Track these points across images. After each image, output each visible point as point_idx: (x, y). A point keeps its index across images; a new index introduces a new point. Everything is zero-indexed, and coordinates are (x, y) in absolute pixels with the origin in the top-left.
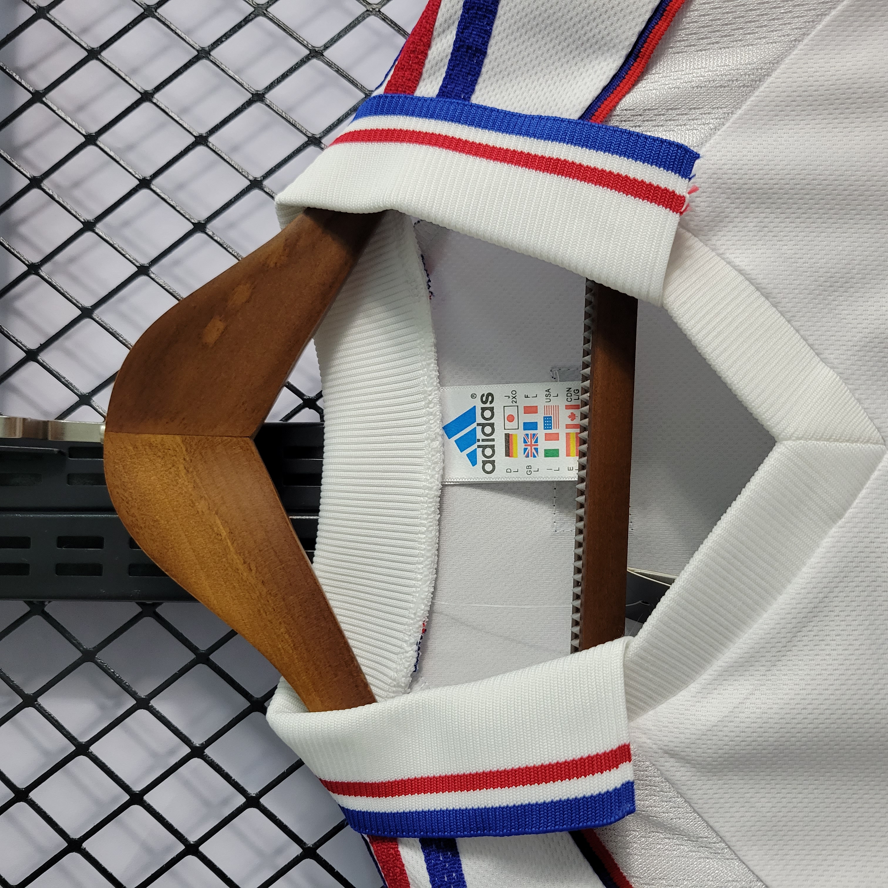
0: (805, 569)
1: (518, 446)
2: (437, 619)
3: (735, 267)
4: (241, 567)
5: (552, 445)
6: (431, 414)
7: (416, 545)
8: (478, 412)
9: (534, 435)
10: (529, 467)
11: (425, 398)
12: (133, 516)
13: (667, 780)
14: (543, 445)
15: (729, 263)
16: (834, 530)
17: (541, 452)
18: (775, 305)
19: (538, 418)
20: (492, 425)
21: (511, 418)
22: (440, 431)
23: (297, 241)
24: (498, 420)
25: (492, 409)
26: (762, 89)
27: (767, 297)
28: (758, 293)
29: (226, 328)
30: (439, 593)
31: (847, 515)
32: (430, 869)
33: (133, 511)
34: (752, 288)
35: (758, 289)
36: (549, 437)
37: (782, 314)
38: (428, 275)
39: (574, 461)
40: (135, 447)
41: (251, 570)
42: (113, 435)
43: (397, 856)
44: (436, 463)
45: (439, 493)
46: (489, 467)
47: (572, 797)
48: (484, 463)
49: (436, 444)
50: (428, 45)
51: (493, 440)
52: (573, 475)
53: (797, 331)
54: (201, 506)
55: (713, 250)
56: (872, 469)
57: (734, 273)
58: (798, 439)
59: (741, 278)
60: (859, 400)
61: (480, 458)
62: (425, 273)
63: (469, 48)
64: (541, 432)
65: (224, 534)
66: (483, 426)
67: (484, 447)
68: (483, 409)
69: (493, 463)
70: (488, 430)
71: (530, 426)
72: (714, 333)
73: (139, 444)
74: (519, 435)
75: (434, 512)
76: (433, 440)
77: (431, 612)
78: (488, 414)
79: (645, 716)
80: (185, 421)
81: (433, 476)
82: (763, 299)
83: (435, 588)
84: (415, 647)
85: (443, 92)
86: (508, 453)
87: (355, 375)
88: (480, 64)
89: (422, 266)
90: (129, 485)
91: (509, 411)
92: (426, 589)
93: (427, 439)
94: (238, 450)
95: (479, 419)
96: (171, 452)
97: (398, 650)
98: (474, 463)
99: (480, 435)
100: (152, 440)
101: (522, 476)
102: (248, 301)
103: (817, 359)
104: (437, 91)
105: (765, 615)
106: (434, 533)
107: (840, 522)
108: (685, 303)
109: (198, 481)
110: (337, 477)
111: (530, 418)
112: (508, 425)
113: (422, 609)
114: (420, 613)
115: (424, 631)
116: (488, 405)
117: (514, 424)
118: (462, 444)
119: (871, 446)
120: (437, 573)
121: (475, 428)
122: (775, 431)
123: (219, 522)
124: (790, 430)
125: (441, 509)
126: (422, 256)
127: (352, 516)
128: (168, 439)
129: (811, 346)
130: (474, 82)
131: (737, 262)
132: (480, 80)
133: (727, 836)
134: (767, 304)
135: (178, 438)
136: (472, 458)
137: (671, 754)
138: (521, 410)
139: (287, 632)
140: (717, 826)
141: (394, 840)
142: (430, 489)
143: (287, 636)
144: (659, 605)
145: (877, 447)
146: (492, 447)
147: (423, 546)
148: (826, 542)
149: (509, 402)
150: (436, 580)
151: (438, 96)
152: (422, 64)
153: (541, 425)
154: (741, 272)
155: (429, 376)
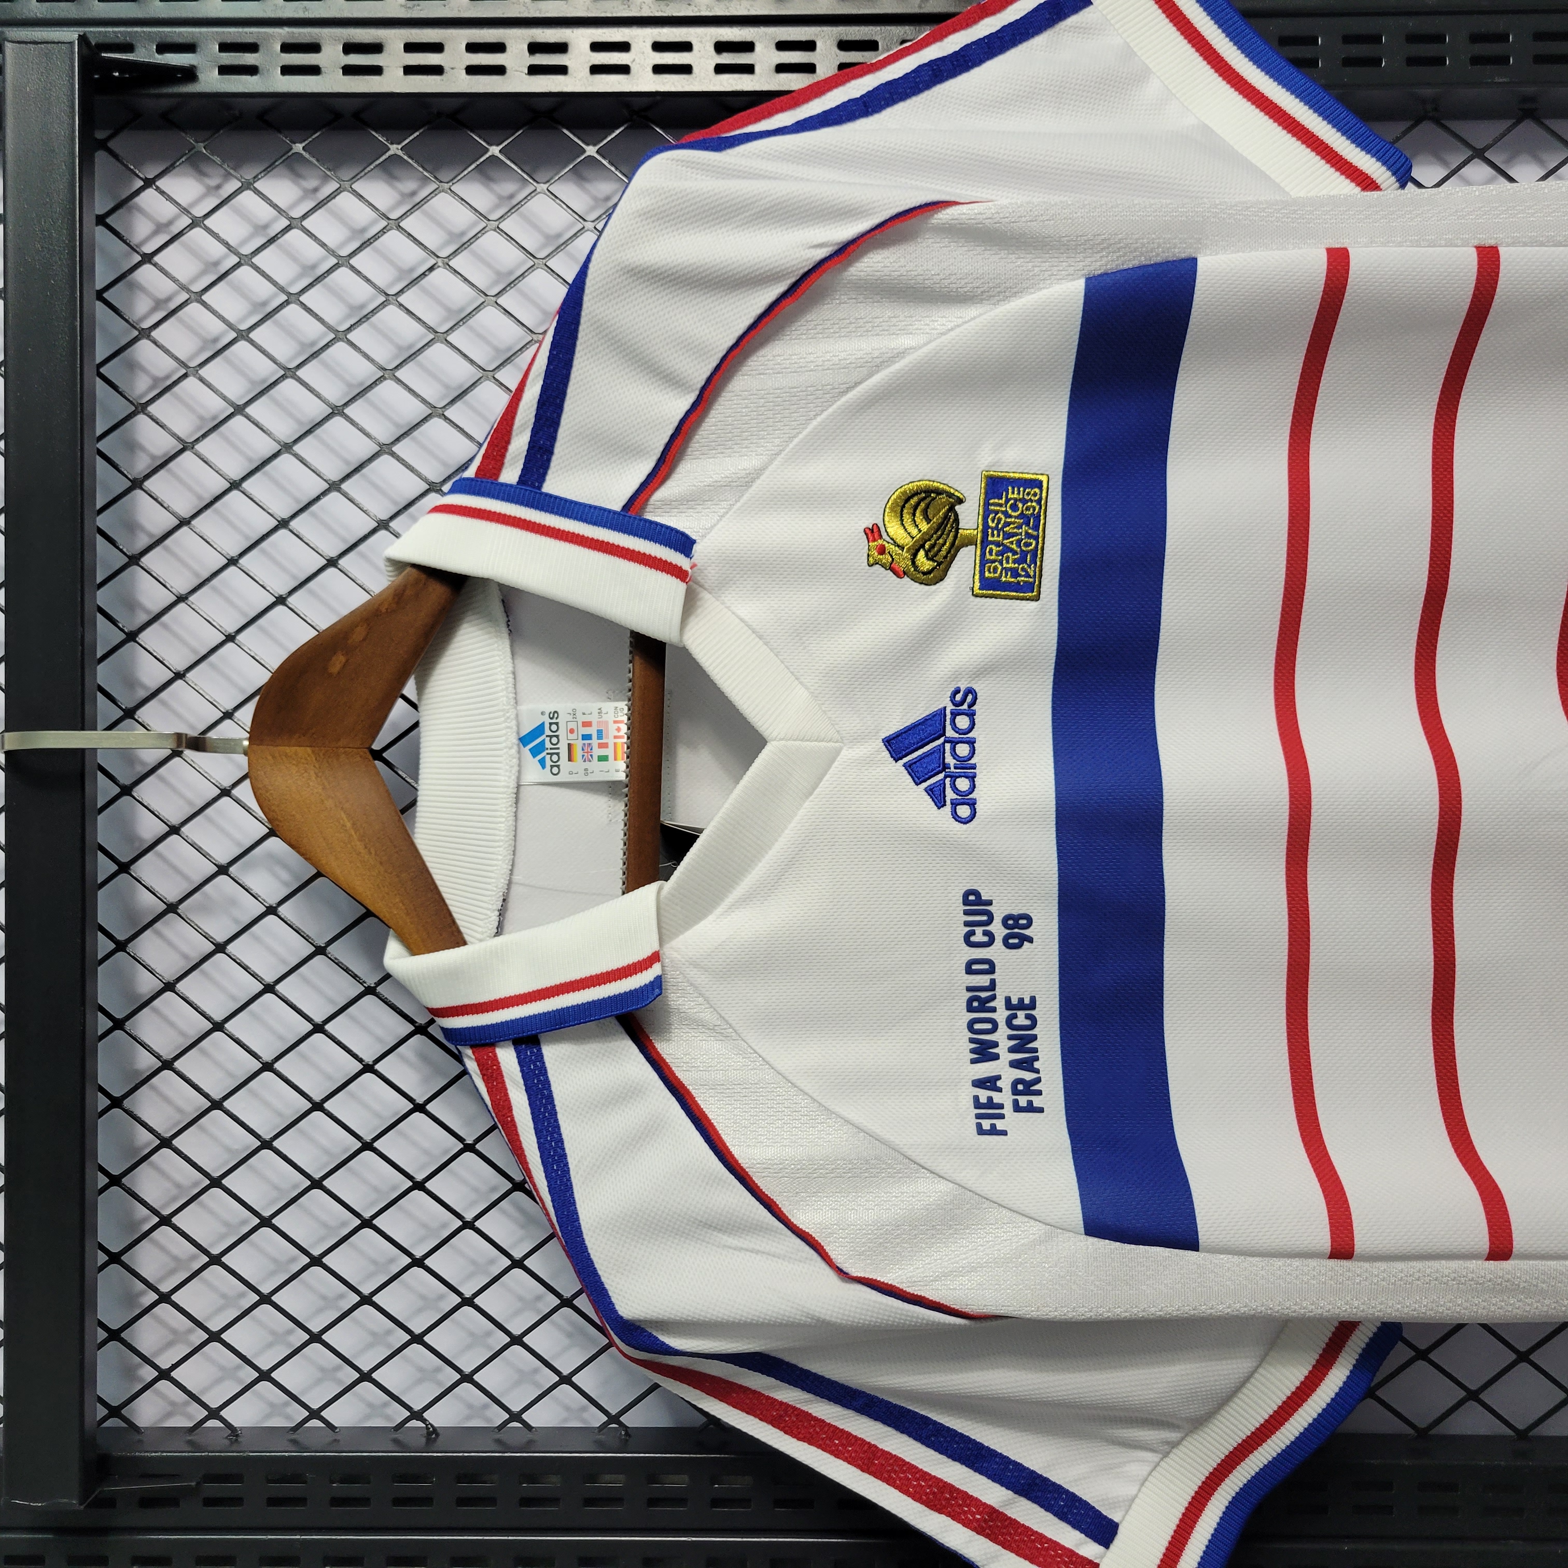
0: (787, 832)
1: (578, 753)
2: (515, 889)
3: (738, 616)
4: (362, 851)
5: (603, 752)
6: (508, 727)
7: (497, 832)
8: (547, 726)
9: (590, 744)
10: (586, 770)
11: (504, 715)
12: (273, 811)
13: (691, 984)
14: (597, 752)
15: (733, 613)
16: (807, 803)
17: (595, 758)
18: (766, 644)
19: (592, 731)
20: (557, 737)
21: (572, 731)
22: (516, 741)
23: (404, 591)
24: (562, 733)
25: (557, 724)
26: (754, 488)
27: (761, 637)
28: (754, 635)
29: (347, 661)
30: (516, 871)
31: (815, 793)
32: (521, 1063)
33: (273, 808)
34: (750, 631)
35: (753, 632)
36: (601, 746)
37: (771, 650)
38: (508, 616)
39: (622, 765)
40: (274, 757)
41: (370, 853)
42: (255, 747)
43: (495, 1059)
44: (512, 767)
45: (515, 791)
46: (555, 770)
47: (622, 991)
48: (552, 767)
49: (514, 751)
50: (508, 442)
51: (558, 748)
52: (622, 776)
53: (782, 662)
54: (329, 803)
55: (723, 604)
56: (833, 761)
57: (737, 621)
58: (782, 739)
59: (743, 624)
60: (824, 712)
61: (548, 763)
62: (504, 614)
63: (540, 448)
64: (595, 742)
65: (349, 825)
66: (551, 737)
67: (552, 754)
68: (551, 724)
69: (558, 766)
70: (554, 740)
71: (587, 737)
72: (721, 666)
73: (277, 755)
74: (578, 745)
75: (511, 806)
76: (510, 748)
77: (510, 884)
78: (554, 727)
79: (677, 940)
80: (315, 736)
81: (509, 777)
82: (758, 639)
83: (513, 865)
84: (497, 913)
85: (522, 480)
86: (570, 759)
87: (447, 696)
88: (549, 460)
89: (503, 609)
90: (270, 788)
91: (571, 725)
92: (505, 867)
93: (506, 747)
94: (358, 759)
95: (548, 732)
96: (303, 761)
97: (483, 917)
98: (543, 767)
99: (548, 745)
100: (288, 751)
101: (581, 778)
102: (364, 640)
103: (796, 682)
104: (517, 479)
105: (760, 865)
106: (511, 822)
107: (811, 798)
108: (700, 644)
109: (326, 784)
110: (432, 779)
111: (587, 731)
112: (571, 736)
113: (503, 882)
114: (501, 885)
115: (504, 900)
116: (554, 721)
117: (574, 736)
118: (535, 752)
119: (833, 744)
120: (514, 855)
121: (544, 740)
122: (766, 734)
123: (343, 816)
124: (775, 734)
125: (517, 803)
126: (503, 601)
127: (445, 810)
128: (300, 750)
129: (792, 673)
130: (544, 474)
131: (739, 612)
132: (550, 472)
133: (734, 1023)
134: (761, 643)
135: (309, 750)
136: (542, 763)
137: (695, 965)
138: (580, 724)
139: (402, 902)
140: (726, 1017)
141: (493, 1045)
142: (508, 787)
143: (401, 905)
144: (685, 858)
145: (837, 745)
146: (558, 754)
147: (503, 833)
148: (802, 812)
149: (570, 718)
150: (513, 861)
151: (518, 483)
152: (503, 456)
153: (595, 736)
154: (742, 620)
155: (507, 697)
